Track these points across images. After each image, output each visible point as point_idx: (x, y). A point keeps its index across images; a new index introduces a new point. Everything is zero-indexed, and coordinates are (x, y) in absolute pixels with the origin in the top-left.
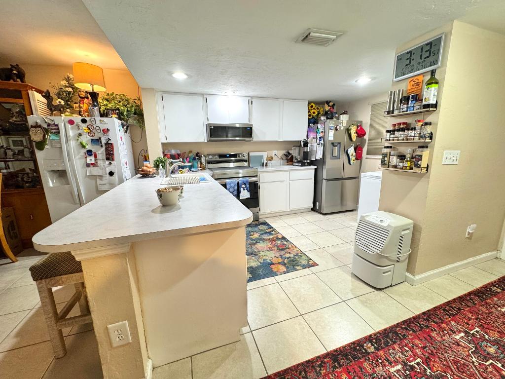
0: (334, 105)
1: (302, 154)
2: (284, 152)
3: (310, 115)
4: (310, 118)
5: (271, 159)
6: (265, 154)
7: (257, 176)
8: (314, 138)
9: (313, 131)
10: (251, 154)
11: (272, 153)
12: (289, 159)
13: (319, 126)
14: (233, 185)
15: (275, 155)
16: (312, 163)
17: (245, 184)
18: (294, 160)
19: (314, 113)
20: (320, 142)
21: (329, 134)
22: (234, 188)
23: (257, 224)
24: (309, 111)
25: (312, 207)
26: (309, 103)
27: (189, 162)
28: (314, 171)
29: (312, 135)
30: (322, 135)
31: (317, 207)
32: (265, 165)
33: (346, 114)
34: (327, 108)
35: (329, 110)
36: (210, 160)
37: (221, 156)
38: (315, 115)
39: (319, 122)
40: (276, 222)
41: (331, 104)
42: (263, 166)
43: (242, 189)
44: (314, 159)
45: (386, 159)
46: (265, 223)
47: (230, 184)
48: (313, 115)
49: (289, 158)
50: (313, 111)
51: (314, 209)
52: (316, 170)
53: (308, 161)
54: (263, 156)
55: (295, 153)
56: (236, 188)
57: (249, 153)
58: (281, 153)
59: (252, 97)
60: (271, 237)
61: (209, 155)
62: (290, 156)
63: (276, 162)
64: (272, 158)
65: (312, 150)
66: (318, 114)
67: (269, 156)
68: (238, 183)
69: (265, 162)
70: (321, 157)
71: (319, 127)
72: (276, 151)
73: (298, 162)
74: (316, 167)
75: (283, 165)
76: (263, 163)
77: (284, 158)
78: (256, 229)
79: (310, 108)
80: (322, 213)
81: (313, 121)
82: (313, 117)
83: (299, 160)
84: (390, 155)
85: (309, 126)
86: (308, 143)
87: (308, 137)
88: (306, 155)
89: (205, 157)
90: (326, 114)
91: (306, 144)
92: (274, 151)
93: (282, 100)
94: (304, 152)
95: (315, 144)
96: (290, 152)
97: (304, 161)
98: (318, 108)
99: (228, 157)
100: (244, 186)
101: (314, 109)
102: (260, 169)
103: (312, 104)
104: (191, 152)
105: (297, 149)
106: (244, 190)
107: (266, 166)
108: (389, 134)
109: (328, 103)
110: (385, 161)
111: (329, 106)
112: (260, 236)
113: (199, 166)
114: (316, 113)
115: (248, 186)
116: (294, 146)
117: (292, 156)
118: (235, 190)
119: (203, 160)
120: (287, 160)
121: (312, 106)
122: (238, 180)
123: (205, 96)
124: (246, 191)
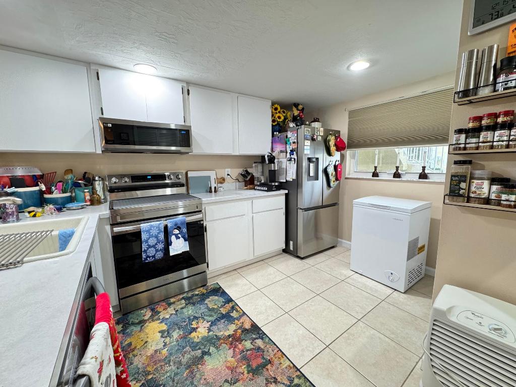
0: (303, 109)
1: (267, 173)
2: (240, 171)
3: (273, 121)
4: (274, 124)
5: (222, 181)
6: (212, 175)
7: (201, 211)
8: (282, 152)
9: (280, 142)
10: (190, 174)
11: (223, 173)
12: (249, 181)
13: (289, 134)
14: (154, 232)
15: (228, 175)
16: (281, 186)
17: (179, 228)
18: (255, 182)
19: (279, 117)
20: (292, 156)
21: (304, 145)
22: (156, 237)
23: (203, 294)
24: (273, 115)
25: (284, 248)
26: (273, 104)
27: (64, 192)
28: (284, 197)
29: (279, 148)
30: (294, 146)
31: (291, 248)
32: (213, 190)
33: (318, 121)
34: (296, 113)
35: (299, 115)
36: (115, 185)
37: (135, 178)
38: (281, 120)
39: (288, 129)
40: (236, 285)
41: (300, 107)
42: (211, 192)
43: (173, 238)
44: (285, 181)
45: (463, 185)
46: (218, 291)
47: (148, 231)
48: (279, 120)
49: (248, 179)
50: (278, 115)
51: (286, 251)
52: (287, 195)
53: (277, 184)
54: (209, 177)
55: (256, 171)
56: (162, 236)
57: (187, 174)
58: (236, 172)
59: (188, 83)
60: (232, 328)
61: (110, 177)
62: (249, 177)
63: (229, 184)
64: (224, 180)
65: (280, 168)
66: (285, 118)
67: (219, 177)
68: (166, 227)
69: (213, 185)
70: (294, 177)
71: (289, 136)
72: (229, 170)
73: (262, 185)
74: (286, 191)
75: (240, 189)
76: (211, 188)
77: (241, 179)
78: (202, 309)
79: (273, 111)
80: (298, 257)
81: (279, 128)
82: (278, 124)
83: (263, 182)
84: (472, 178)
85: (273, 135)
86: (274, 158)
87: (272, 150)
88: (273, 175)
89: (103, 179)
90: (295, 119)
91: (272, 160)
92: (227, 170)
93: (237, 95)
94: (270, 171)
95: (285, 160)
96: (250, 170)
97: (270, 184)
98: (284, 112)
99: (149, 180)
100: (177, 232)
101: (279, 112)
102: (206, 199)
103: (276, 106)
104: (69, 171)
105: (260, 167)
106: (178, 238)
107: (215, 191)
108: (463, 136)
109: (296, 105)
110: (460, 189)
111: (298, 110)
112: (209, 330)
113: (88, 197)
114: (283, 118)
115: (185, 230)
116: (255, 163)
117: (253, 176)
118: (159, 241)
119: (98, 186)
120: (245, 181)
121: (276, 109)
122: (165, 223)
123: (93, 67)
124: (182, 239)
